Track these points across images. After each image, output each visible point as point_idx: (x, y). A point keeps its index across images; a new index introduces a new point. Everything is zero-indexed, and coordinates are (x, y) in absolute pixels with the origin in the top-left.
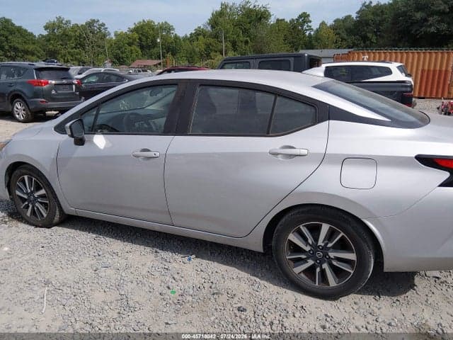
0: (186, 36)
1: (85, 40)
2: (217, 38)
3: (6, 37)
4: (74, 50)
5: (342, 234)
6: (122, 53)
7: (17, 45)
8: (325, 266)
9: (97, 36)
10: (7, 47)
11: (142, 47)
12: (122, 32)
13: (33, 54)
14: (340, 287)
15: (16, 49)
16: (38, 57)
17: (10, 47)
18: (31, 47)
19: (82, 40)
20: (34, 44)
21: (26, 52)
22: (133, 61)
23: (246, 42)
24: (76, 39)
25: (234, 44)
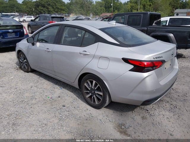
0: (125, 2)
1: (84, 5)
2: (137, 3)
3: (55, 4)
4: (79, 9)
5: (99, 85)
6: (97, 10)
7: (59, 7)
8: (94, 96)
9: (89, 3)
10: (55, 8)
11: (106, 8)
12: (98, 1)
13: (64, 10)
14: (98, 104)
15: (58, 8)
16: (66, 12)
17: (56, 7)
18: (63, 8)
19: (82, 5)
20: (64, 6)
21: (62, 10)
22: (101, 14)
23: (150, 5)
24: (80, 4)
25: (144, 6)
